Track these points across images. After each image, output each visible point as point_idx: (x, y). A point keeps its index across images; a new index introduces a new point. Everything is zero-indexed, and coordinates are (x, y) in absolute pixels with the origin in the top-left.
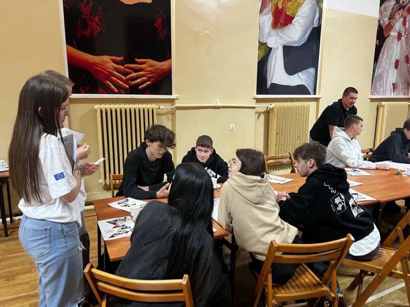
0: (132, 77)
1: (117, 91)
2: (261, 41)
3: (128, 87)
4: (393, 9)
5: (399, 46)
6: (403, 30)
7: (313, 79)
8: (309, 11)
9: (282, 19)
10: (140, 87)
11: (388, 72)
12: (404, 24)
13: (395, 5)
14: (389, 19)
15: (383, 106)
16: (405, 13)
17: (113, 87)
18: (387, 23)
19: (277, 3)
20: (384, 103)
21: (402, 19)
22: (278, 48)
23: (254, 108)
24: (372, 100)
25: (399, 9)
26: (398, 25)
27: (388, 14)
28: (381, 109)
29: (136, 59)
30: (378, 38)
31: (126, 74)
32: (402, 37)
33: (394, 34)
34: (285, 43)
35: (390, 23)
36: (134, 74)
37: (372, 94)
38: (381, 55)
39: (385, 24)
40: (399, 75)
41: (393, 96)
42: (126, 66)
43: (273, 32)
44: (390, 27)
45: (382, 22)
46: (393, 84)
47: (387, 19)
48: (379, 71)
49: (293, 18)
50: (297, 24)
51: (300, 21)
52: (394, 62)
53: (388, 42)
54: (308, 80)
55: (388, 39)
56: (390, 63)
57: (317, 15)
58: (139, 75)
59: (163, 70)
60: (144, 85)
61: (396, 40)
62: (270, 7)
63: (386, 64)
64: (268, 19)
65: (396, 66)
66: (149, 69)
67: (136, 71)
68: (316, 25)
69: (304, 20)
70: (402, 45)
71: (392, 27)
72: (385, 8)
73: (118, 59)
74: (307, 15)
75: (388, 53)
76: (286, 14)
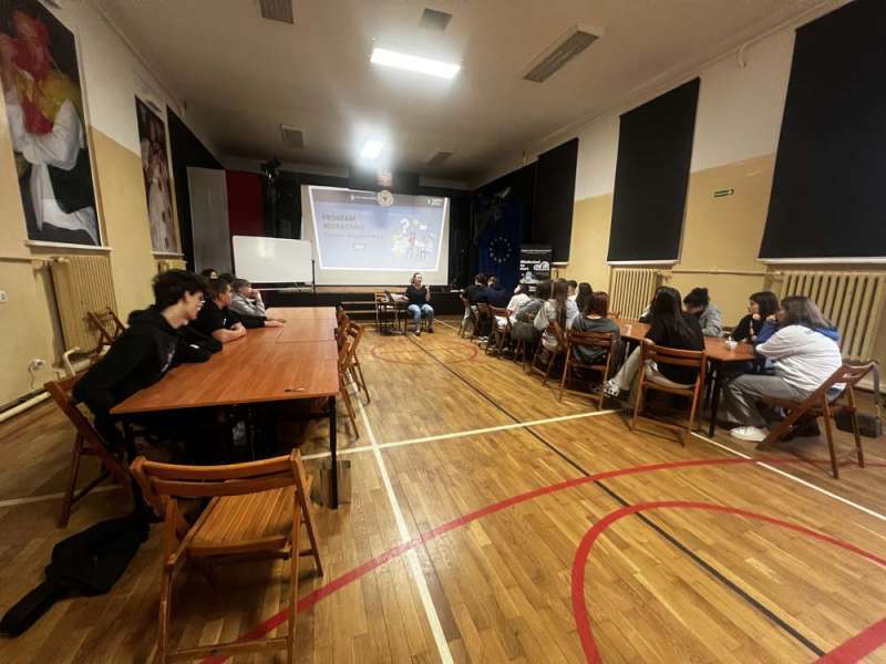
2: (16, 149)
4: (150, 151)
6: (161, 178)
8: (69, 121)
9: (38, 121)
11: (159, 225)
12: (160, 171)
13: (150, 147)
14: (149, 163)
16: (159, 160)
19: (25, 92)
21: (158, 166)
25: (154, 153)
26: (156, 172)
27: (148, 156)
32: (162, 187)
35: (151, 168)
38: (151, 204)
39: (147, 166)
40: (167, 229)
41: (168, 253)
45: (144, 164)
46: (165, 239)
48: (153, 222)
49: (52, 125)
51: (62, 132)
52: (161, 214)
53: (153, 190)
54: (88, 223)
55: (152, 185)
56: (158, 214)
57: (81, 132)
61: (158, 188)
62: (15, 92)
64: (17, 113)
65: (164, 219)
68: (82, 145)
69: (67, 132)
70: (163, 194)
71: (153, 172)
72: (144, 148)
74: (68, 127)
75: (155, 202)
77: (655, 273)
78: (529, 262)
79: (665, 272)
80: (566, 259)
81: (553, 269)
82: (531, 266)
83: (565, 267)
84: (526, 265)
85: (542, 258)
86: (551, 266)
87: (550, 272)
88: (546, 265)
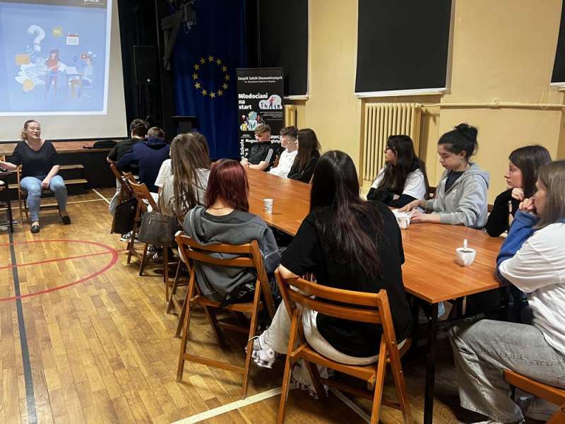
77: (417, 110)
78: (251, 96)
79: (431, 108)
80: (304, 91)
81: (288, 107)
82: (254, 103)
83: (303, 102)
84: (248, 102)
85: (270, 89)
86: (284, 102)
87: (283, 110)
88: (277, 100)
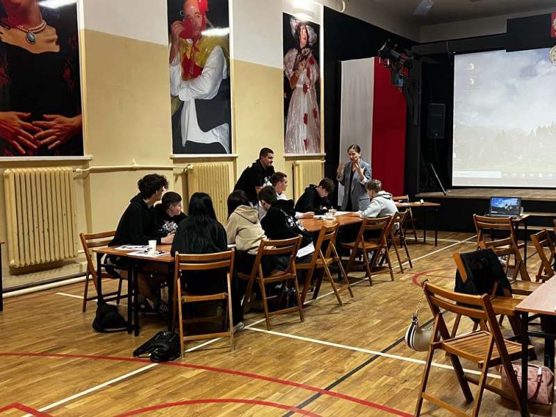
0: (41, 136)
1: (24, 152)
2: (173, 94)
3: (36, 147)
4: (296, 59)
5: (306, 99)
6: (308, 81)
7: (227, 136)
8: (216, 62)
9: (192, 71)
10: (49, 147)
11: (299, 127)
12: (308, 75)
13: (297, 55)
14: (294, 70)
15: (298, 165)
16: (308, 64)
17: (20, 148)
18: (292, 75)
19: (185, 53)
20: (298, 162)
21: (305, 70)
22: (190, 101)
23: (171, 169)
24: (287, 159)
25: (302, 60)
26: (302, 77)
27: (293, 65)
28: (296, 168)
29: (44, 115)
30: (285, 91)
31: (33, 132)
32: (308, 90)
33: (299, 86)
34: (196, 95)
35: (294, 75)
36: (42, 132)
37: (286, 152)
38: (290, 109)
39: (289, 75)
40: (310, 131)
41: (306, 154)
42: (33, 122)
43: (184, 85)
44: (295, 78)
45: (287, 74)
46: (305, 141)
47: (291, 70)
48: (289, 126)
49: (202, 69)
50: (206, 75)
51: (209, 72)
52: (303, 116)
53: (295, 94)
54: (223, 137)
55: (294, 91)
56: (299, 117)
57: (225, 67)
58: (48, 133)
59: (74, 127)
60: (54, 145)
61: (302, 93)
62: (178, 56)
63: (296, 119)
64: (178, 70)
65: (306, 122)
66: (58, 126)
67: (45, 128)
68: (225, 77)
69: (213, 71)
70: (308, 97)
71: (297, 78)
72: (289, 58)
73: (25, 114)
74: (215, 66)
75: (296, 107)
76: (195, 65)
